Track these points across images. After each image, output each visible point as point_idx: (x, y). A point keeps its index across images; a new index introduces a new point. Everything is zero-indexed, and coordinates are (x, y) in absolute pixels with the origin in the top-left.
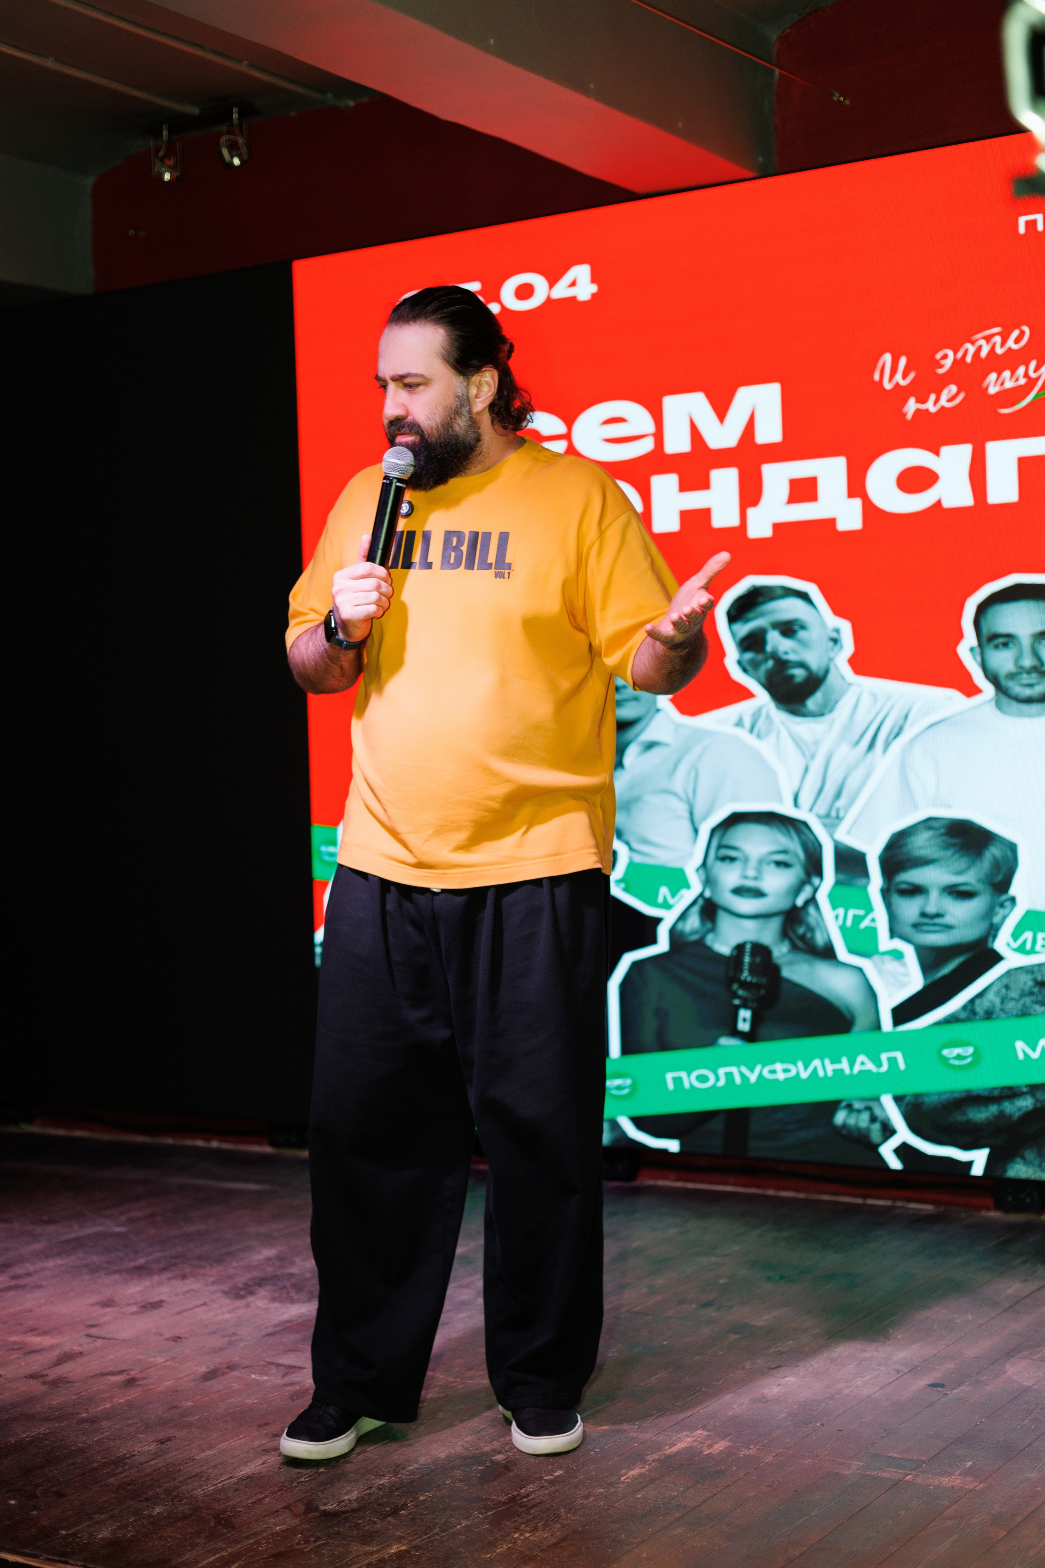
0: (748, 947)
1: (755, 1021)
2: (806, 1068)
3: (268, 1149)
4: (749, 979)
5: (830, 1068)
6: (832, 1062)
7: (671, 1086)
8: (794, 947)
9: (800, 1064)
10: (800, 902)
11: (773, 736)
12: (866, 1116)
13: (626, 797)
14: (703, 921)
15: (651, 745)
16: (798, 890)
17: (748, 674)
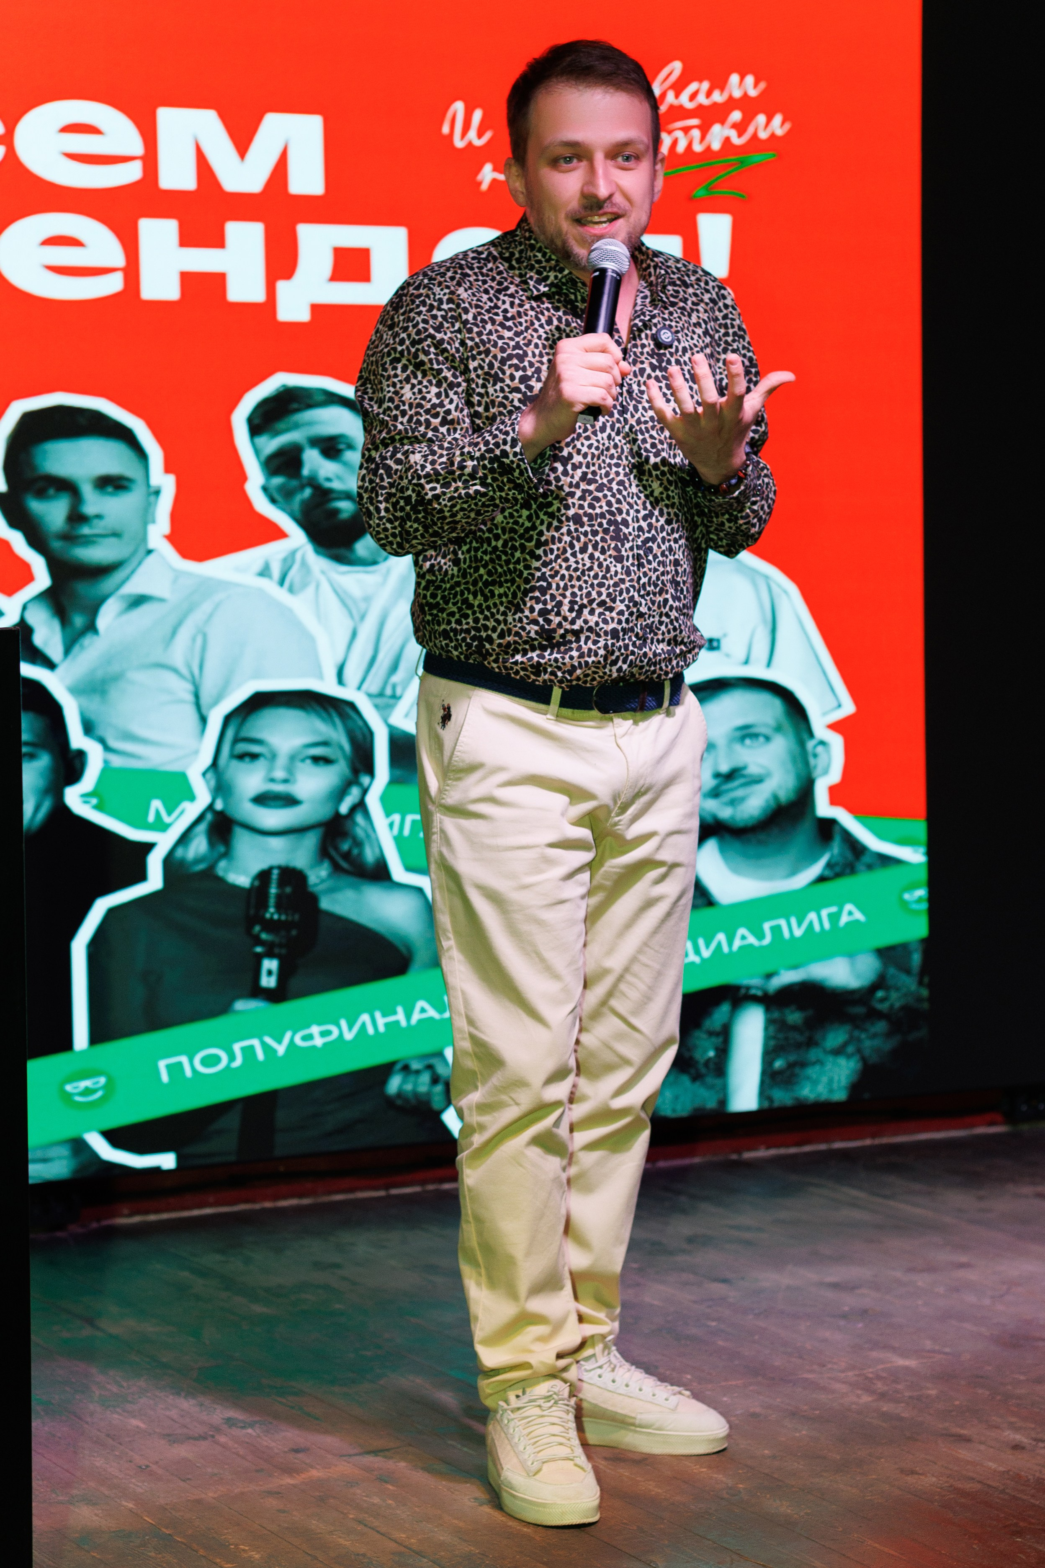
0: (275, 872)
1: (284, 975)
2: (350, 1028)
4: (276, 917)
5: (381, 1021)
6: (384, 1015)
7: (165, 1078)
8: (336, 868)
9: (343, 1023)
10: (344, 809)
11: (311, 590)
12: (425, 1078)
13: (100, 674)
14: (212, 844)
15: (138, 601)
16: (342, 793)
17: (278, 505)
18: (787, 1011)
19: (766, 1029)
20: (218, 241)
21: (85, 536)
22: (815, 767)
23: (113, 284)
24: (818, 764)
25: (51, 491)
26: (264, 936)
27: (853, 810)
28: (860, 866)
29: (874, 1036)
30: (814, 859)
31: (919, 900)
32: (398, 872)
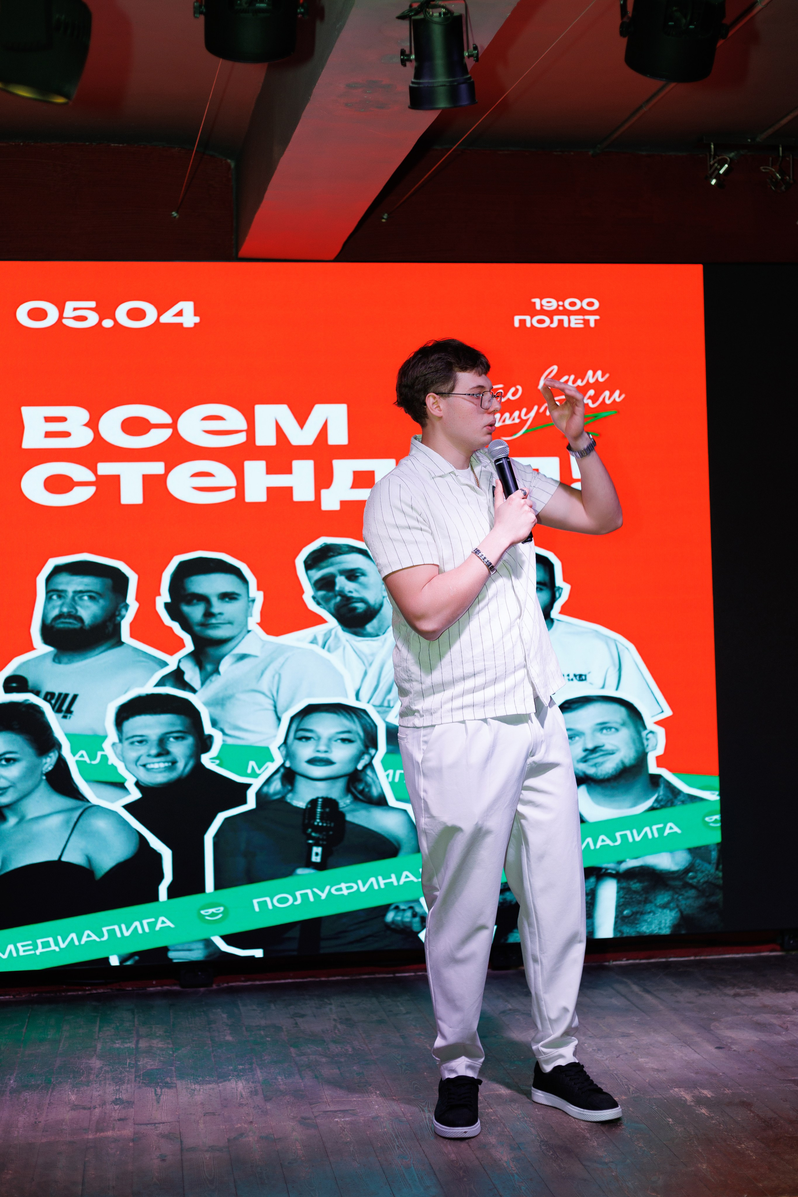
0: (320, 800)
1: (325, 855)
2: (364, 885)
4: (320, 824)
5: (382, 882)
6: (384, 879)
7: (257, 909)
8: (356, 798)
9: (360, 882)
10: (360, 767)
11: (340, 650)
12: (409, 914)
13: (221, 695)
14: (283, 784)
15: (242, 657)
16: (358, 758)
17: (321, 606)
18: (631, 883)
19: (618, 892)
20: (288, 471)
21: (212, 624)
22: (647, 746)
23: (230, 495)
24: (649, 744)
25: (195, 601)
26: (313, 834)
27: (671, 770)
28: (676, 802)
29: (688, 898)
30: (648, 798)
31: (715, 821)
32: (391, 801)
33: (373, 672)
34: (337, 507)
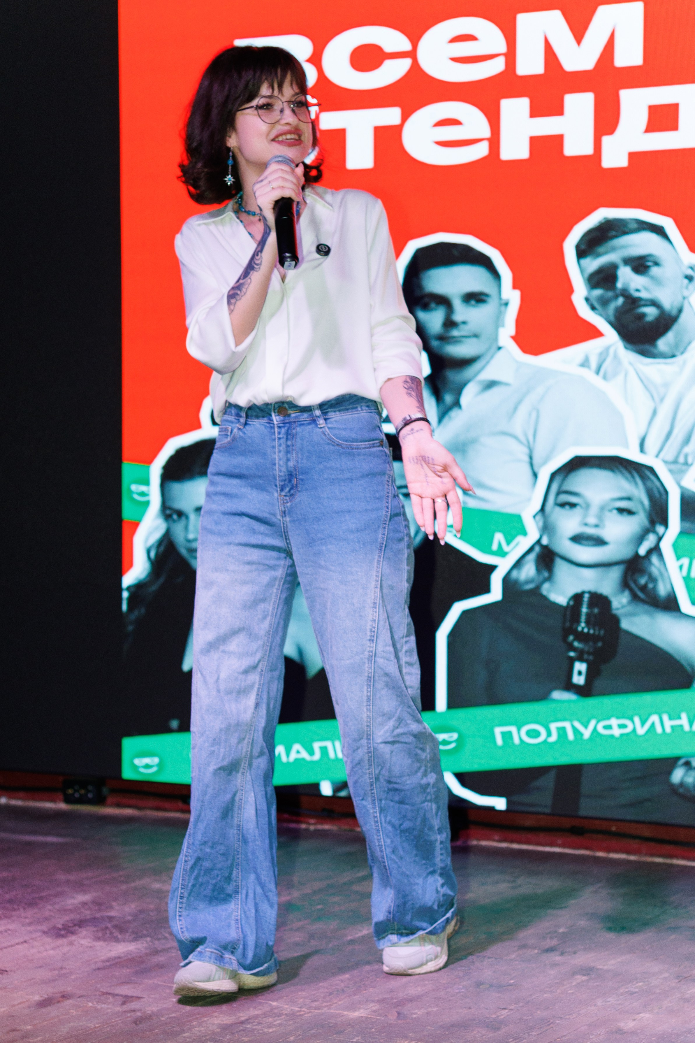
0: (586, 596)
1: (591, 675)
2: (643, 724)
3: (62, 806)
4: (586, 630)
5: (668, 724)
6: (670, 719)
7: (499, 741)
8: (635, 598)
9: (637, 720)
10: (642, 551)
11: (620, 378)
14: (538, 569)
15: (491, 385)
16: (641, 539)
17: (596, 311)
20: (559, 111)
21: (454, 337)
23: (482, 151)
25: (433, 305)
26: (576, 644)
32: (685, 605)
33: (665, 411)
34: (623, 162)
